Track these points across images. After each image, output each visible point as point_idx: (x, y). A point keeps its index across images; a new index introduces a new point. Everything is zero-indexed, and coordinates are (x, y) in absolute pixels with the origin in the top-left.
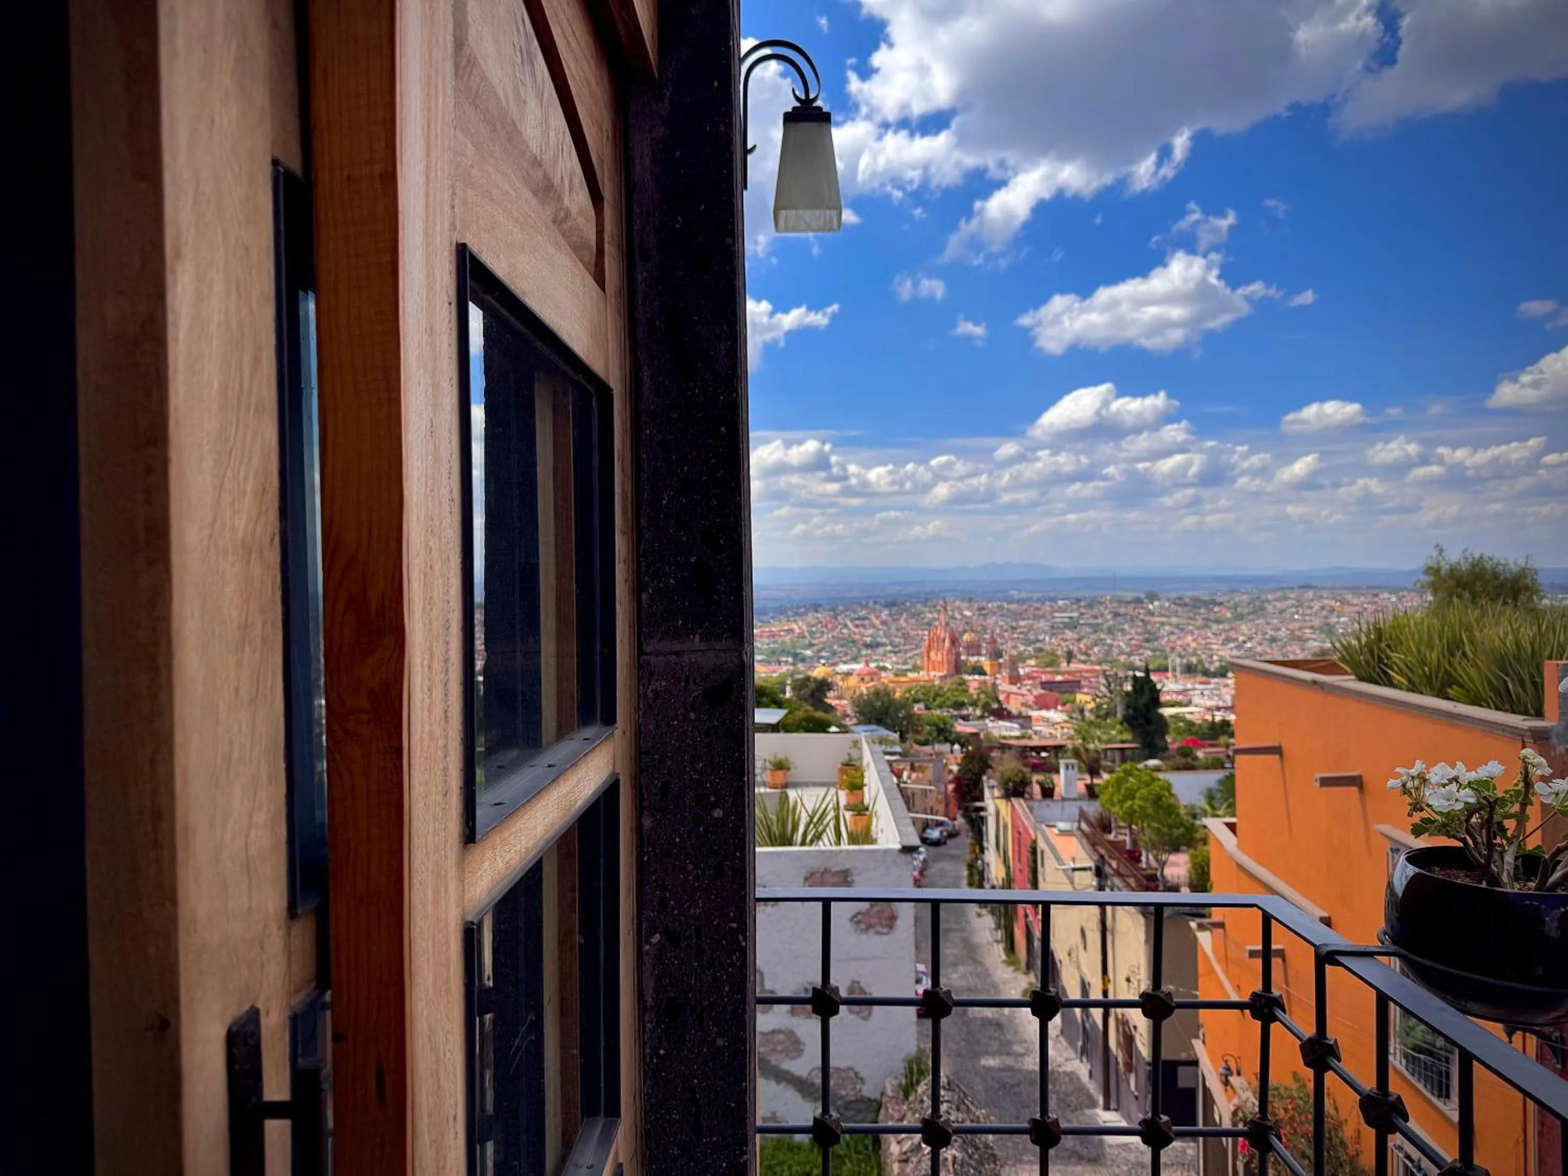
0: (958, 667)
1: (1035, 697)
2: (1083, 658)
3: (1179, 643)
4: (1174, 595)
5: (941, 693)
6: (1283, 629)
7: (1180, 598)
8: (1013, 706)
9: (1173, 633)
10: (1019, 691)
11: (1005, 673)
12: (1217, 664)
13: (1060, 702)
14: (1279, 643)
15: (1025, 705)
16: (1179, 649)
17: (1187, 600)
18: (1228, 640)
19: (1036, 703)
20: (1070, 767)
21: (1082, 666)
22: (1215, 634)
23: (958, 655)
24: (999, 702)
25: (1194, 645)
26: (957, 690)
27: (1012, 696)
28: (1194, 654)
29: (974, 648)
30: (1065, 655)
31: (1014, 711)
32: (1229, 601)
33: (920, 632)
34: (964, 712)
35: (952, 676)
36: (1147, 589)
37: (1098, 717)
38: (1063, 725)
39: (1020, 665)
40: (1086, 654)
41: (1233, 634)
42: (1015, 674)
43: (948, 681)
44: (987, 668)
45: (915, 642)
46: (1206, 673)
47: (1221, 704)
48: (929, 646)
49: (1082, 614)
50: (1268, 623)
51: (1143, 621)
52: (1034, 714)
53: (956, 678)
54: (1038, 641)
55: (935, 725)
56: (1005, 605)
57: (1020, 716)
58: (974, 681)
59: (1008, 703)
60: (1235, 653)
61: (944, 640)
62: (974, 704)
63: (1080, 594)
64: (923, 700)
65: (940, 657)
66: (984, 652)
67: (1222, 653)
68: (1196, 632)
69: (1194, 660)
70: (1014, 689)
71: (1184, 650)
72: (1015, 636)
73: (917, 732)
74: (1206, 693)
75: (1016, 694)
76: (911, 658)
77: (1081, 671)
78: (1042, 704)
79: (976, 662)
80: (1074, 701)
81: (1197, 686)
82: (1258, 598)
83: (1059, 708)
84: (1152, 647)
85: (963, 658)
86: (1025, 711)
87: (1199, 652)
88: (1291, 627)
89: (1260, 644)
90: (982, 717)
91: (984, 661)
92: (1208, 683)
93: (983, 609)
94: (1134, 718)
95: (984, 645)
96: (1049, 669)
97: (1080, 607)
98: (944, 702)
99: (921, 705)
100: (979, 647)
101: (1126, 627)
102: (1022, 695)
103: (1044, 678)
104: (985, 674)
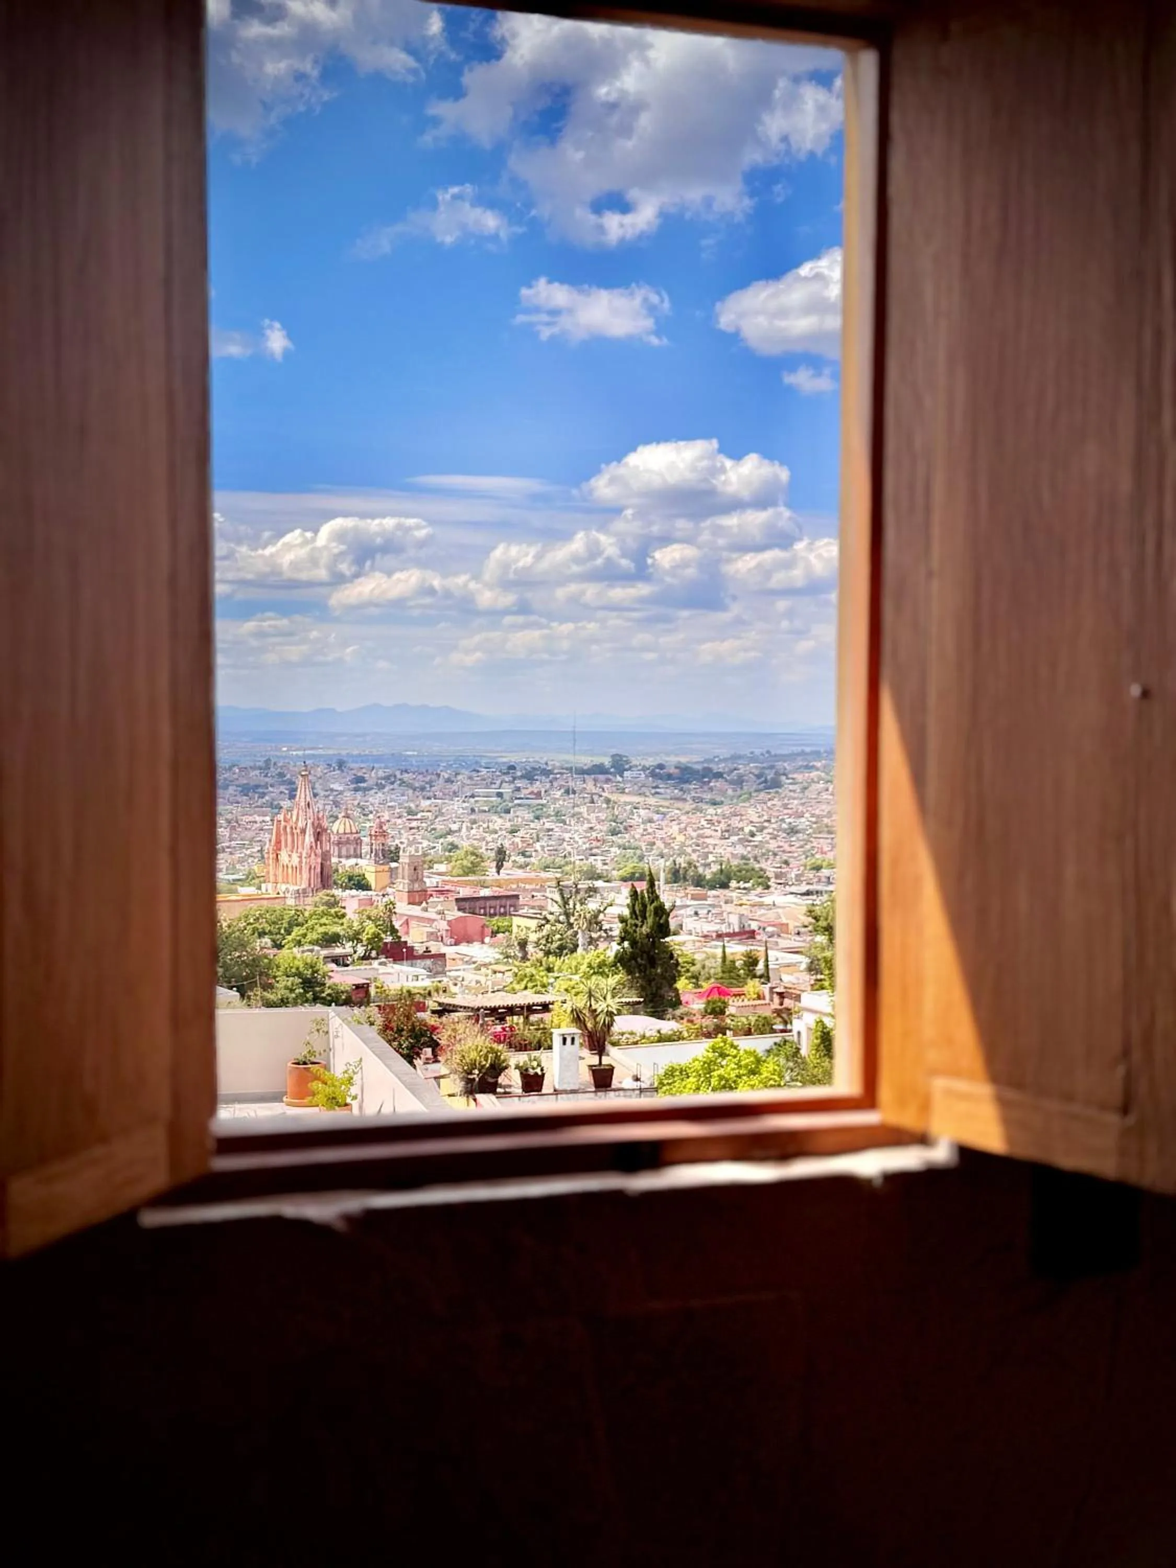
0: (325, 878)
1: (449, 923)
2: (521, 860)
3: (659, 834)
4: (650, 762)
5: (300, 920)
6: (807, 815)
7: (661, 767)
8: (415, 938)
9: (651, 821)
10: (425, 915)
11: (402, 884)
12: (715, 868)
13: (488, 931)
14: (800, 835)
15: (434, 936)
16: (659, 844)
17: (672, 770)
18: (728, 832)
19: (451, 932)
20: (569, 1041)
21: (520, 874)
22: (710, 822)
23: (326, 856)
24: (394, 931)
25: (681, 838)
26: (324, 914)
27: (413, 923)
28: (682, 853)
29: (351, 844)
30: (492, 854)
31: (420, 949)
32: (732, 771)
33: (258, 819)
34: (338, 951)
35: (315, 891)
36: (614, 751)
37: (548, 953)
38: (496, 967)
39: (426, 873)
40: (523, 854)
41: (735, 822)
42: (417, 886)
43: (309, 900)
44: (371, 878)
45: (250, 834)
46: (699, 882)
47: (724, 929)
48: (278, 842)
49: (518, 789)
50: (785, 806)
51: (608, 801)
52: (449, 951)
53: (322, 895)
54: (450, 832)
55: (299, 974)
56: (398, 773)
57: (427, 955)
58: (351, 900)
59: (407, 933)
60: (740, 850)
61: (303, 831)
62: (355, 938)
63: (512, 758)
64: (270, 933)
65: (295, 860)
66: (365, 849)
67: (719, 850)
68: (683, 818)
69: (682, 861)
70: (416, 910)
71: (667, 845)
72: (414, 824)
73: (267, 987)
74: (702, 912)
75: (420, 919)
76: (241, 861)
77: (518, 881)
78: (460, 937)
79: (352, 867)
80: (508, 930)
81: (689, 902)
82: (772, 767)
83: (487, 940)
84: (620, 841)
85: (334, 860)
86: (435, 948)
87: (689, 850)
88: (817, 812)
89: (775, 838)
90: (366, 957)
91: (367, 867)
92: (705, 898)
93: (362, 780)
94: (633, 957)
95: (366, 840)
96: (472, 878)
97: (514, 779)
98: (304, 936)
99: (267, 940)
100: (358, 842)
101: (583, 809)
102: (431, 921)
103: (465, 892)
104: (367, 887)
